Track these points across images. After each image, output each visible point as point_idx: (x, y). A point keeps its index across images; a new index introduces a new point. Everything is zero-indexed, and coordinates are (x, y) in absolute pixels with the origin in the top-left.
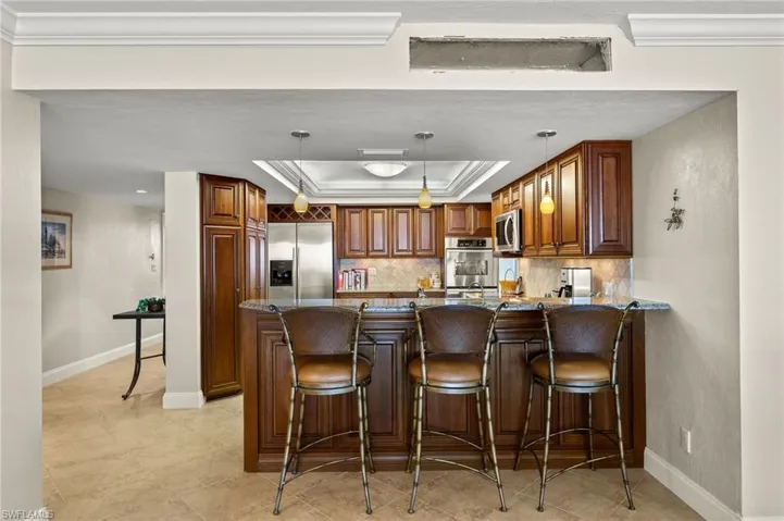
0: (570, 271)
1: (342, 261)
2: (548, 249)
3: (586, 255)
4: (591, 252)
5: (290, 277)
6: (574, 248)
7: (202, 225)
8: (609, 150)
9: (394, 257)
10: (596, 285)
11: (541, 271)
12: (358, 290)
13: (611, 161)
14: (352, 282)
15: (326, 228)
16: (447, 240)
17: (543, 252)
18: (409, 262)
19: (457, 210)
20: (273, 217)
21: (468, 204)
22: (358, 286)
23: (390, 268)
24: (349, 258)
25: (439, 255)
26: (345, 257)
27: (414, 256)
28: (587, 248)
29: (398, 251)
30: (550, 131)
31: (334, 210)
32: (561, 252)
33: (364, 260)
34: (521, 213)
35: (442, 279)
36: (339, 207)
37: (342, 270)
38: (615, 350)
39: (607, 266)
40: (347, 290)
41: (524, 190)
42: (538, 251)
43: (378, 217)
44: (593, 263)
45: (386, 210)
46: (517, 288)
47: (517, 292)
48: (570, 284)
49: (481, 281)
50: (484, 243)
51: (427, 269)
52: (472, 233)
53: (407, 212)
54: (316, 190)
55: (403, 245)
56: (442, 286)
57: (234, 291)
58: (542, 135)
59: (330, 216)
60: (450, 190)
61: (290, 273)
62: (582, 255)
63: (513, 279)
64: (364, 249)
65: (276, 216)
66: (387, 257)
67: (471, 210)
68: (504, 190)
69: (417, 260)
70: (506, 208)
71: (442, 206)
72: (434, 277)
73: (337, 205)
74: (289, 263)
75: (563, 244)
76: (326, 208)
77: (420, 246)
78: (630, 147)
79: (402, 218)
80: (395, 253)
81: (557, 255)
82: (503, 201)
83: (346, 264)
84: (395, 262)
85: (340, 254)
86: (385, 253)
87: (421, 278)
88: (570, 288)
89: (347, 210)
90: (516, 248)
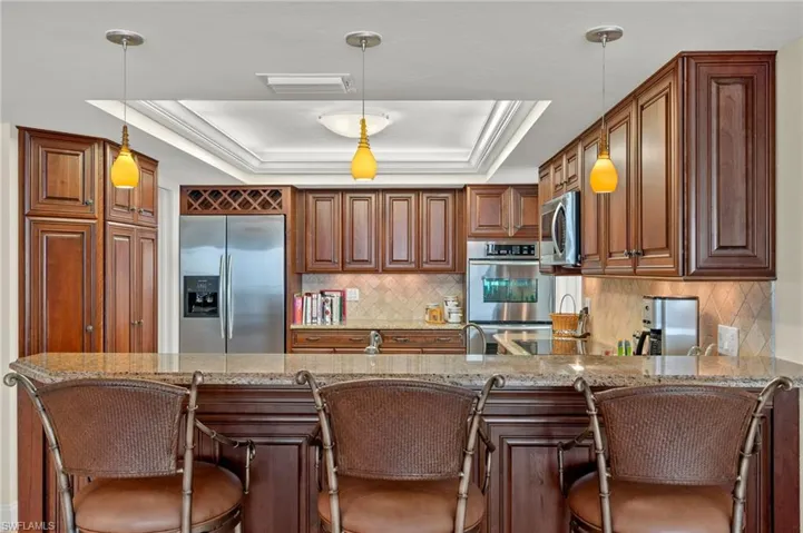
0: (659, 302)
1: (305, 277)
2: (621, 261)
3: (685, 274)
4: (693, 269)
5: (215, 303)
6: (662, 261)
7: (23, 215)
8: (730, 70)
9: (386, 271)
10: (707, 328)
11: (616, 299)
12: (328, 325)
13: (736, 92)
14: (317, 311)
15: (275, 224)
16: (471, 244)
17: (611, 268)
18: (411, 279)
19: (489, 195)
20: (190, 205)
21: (506, 187)
22: (328, 318)
23: (381, 288)
24: (314, 272)
25: (458, 269)
26: (307, 272)
27: (418, 270)
28: (686, 260)
29: (393, 261)
30: (610, 28)
31: (287, 197)
32: (642, 267)
33: (339, 276)
34: (578, 196)
35: (463, 307)
36: (296, 191)
37: (304, 291)
38: (742, 478)
39: (726, 295)
40: (309, 326)
41: (583, 157)
42: (605, 264)
43: (361, 208)
44: (702, 289)
45: (373, 196)
46: (580, 327)
47: (579, 334)
48: (658, 327)
49: (531, 312)
50: (531, 249)
51: (442, 292)
52: (511, 233)
53: (407, 199)
54: (255, 163)
55: (401, 252)
56: (463, 319)
57: (83, 330)
58: (596, 37)
59: (280, 205)
60: (474, 162)
61: (215, 296)
62: (675, 274)
63: (572, 312)
64: (338, 259)
65: (196, 205)
66: (375, 271)
67: (510, 196)
68: (554, 161)
69: (423, 277)
70: (558, 189)
71: (463, 190)
72: (452, 305)
73: (292, 187)
74: (215, 280)
75: (644, 252)
76: (275, 193)
77: (429, 256)
78: (773, 65)
79: (400, 208)
80: (388, 266)
81: (635, 273)
82: (555, 177)
83: (310, 283)
84: (389, 279)
85: (299, 267)
86: (372, 266)
87: (431, 306)
88: (658, 333)
89: (311, 197)
90: (570, 259)
